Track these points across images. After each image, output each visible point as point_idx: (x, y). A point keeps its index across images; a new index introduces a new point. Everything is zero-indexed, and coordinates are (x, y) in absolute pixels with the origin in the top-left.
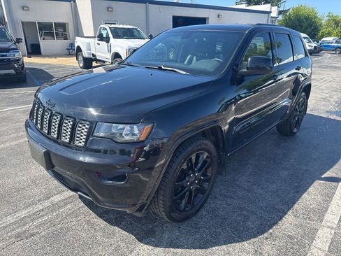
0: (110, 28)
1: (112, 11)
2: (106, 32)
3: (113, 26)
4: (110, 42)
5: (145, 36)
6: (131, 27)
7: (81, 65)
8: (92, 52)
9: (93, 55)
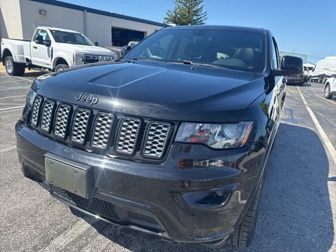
0: (51, 31)
1: (45, 15)
2: (45, 34)
3: (53, 29)
4: (52, 46)
5: (90, 42)
6: (75, 32)
7: (10, 71)
8: (26, 57)
9: (27, 60)
